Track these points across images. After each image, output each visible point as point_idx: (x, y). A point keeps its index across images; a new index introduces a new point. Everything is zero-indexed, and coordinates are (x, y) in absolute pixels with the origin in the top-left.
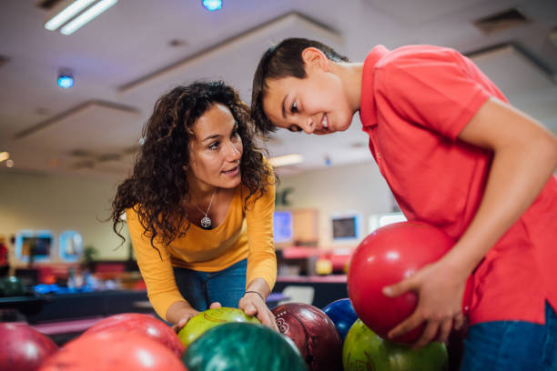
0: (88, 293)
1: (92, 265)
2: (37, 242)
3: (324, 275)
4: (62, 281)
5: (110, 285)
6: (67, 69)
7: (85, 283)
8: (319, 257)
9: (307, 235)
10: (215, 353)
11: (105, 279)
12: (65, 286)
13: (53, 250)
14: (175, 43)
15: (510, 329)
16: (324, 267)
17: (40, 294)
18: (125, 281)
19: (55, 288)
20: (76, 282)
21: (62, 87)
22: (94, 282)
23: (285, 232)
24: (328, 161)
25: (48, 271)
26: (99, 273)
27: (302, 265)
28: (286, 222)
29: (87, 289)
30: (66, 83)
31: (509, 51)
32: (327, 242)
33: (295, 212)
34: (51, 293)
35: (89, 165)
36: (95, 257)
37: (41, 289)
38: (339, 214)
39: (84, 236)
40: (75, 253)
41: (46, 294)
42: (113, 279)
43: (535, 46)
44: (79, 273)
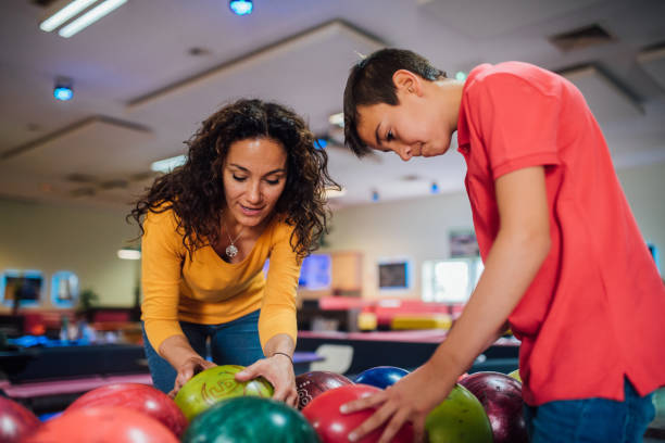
0: (84, 347)
1: (89, 312)
2: (25, 283)
3: (367, 331)
4: (53, 331)
5: (111, 338)
6: (65, 79)
7: (80, 335)
8: (362, 310)
9: (348, 283)
10: (220, 433)
11: (105, 331)
12: (57, 338)
13: (43, 294)
14: (196, 52)
15: (587, 408)
16: (367, 321)
17: (25, 348)
18: (128, 333)
19: (43, 340)
20: (70, 333)
21: (59, 100)
22: (91, 334)
23: (322, 279)
24: (375, 195)
25: (36, 318)
26: (98, 324)
27: (342, 318)
28: (324, 267)
29: (83, 342)
30: (63, 94)
31: (590, 73)
32: (372, 291)
33: (335, 255)
34: (39, 346)
35: (90, 192)
36: (93, 303)
37: (27, 341)
38: (387, 259)
39: (81, 278)
40: (70, 298)
41: (33, 347)
42: (114, 331)
43: (622, 69)
44: (73, 322)
